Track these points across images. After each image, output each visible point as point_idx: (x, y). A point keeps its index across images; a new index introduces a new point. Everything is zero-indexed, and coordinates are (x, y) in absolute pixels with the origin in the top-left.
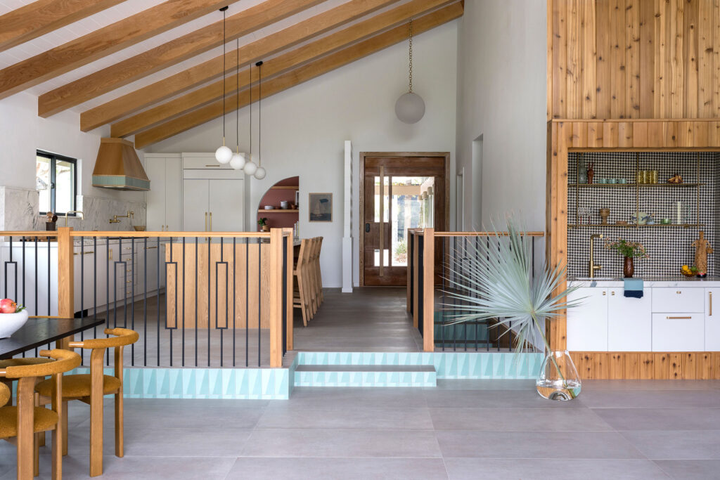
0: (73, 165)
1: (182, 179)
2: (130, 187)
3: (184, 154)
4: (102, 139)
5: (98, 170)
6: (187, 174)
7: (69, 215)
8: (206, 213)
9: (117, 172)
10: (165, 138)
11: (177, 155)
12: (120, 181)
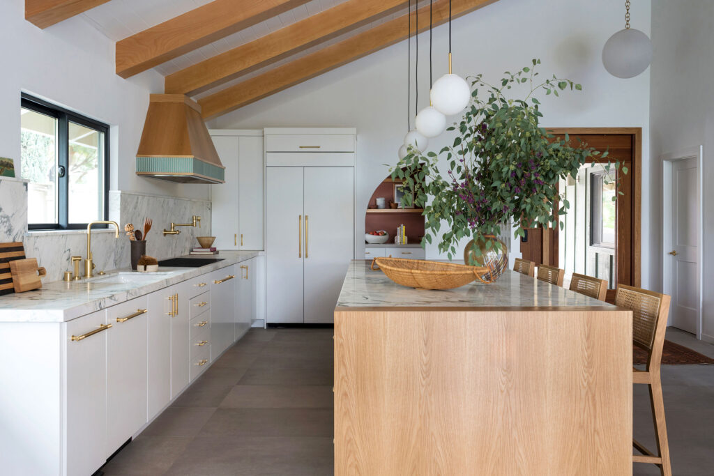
0: (103, 135)
1: (265, 167)
2: (199, 175)
3: (267, 130)
4: (152, 96)
5: (146, 147)
6: (271, 159)
7: (94, 226)
8: (300, 216)
9: (179, 149)
10: (242, 105)
11: (256, 132)
12: (183, 165)
